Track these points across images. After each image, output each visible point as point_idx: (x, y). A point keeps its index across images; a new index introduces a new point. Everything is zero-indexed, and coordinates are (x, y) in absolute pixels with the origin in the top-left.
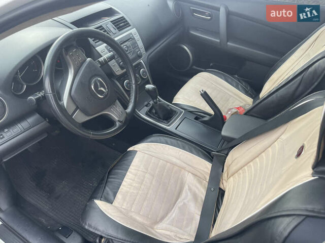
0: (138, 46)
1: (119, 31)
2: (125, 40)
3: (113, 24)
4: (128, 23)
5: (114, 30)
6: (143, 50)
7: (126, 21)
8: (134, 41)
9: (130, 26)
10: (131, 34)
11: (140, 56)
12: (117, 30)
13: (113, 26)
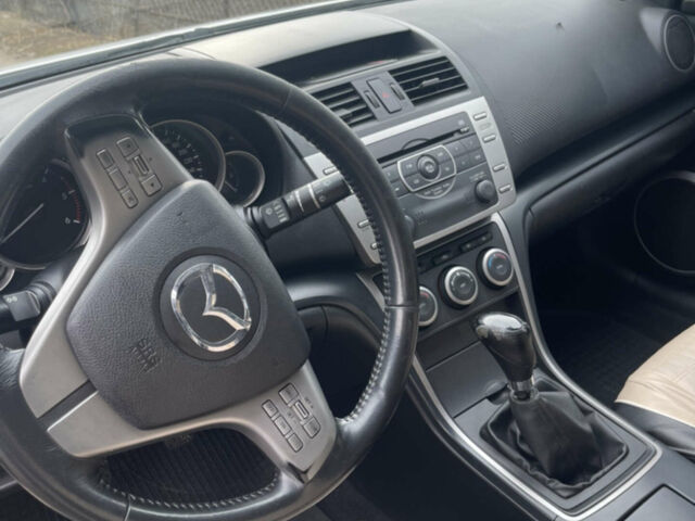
0: (484, 159)
1: (416, 103)
2: (430, 138)
3: (398, 79)
4: (460, 80)
5: (395, 99)
6: (503, 178)
7: (455, 72)
8: (468, 141)
9: (465, 87)
10: (463, 115)
11: (485, 200)
12: (407, 100)
13: (397, 86)
